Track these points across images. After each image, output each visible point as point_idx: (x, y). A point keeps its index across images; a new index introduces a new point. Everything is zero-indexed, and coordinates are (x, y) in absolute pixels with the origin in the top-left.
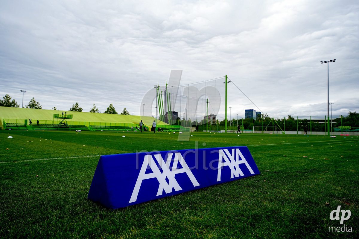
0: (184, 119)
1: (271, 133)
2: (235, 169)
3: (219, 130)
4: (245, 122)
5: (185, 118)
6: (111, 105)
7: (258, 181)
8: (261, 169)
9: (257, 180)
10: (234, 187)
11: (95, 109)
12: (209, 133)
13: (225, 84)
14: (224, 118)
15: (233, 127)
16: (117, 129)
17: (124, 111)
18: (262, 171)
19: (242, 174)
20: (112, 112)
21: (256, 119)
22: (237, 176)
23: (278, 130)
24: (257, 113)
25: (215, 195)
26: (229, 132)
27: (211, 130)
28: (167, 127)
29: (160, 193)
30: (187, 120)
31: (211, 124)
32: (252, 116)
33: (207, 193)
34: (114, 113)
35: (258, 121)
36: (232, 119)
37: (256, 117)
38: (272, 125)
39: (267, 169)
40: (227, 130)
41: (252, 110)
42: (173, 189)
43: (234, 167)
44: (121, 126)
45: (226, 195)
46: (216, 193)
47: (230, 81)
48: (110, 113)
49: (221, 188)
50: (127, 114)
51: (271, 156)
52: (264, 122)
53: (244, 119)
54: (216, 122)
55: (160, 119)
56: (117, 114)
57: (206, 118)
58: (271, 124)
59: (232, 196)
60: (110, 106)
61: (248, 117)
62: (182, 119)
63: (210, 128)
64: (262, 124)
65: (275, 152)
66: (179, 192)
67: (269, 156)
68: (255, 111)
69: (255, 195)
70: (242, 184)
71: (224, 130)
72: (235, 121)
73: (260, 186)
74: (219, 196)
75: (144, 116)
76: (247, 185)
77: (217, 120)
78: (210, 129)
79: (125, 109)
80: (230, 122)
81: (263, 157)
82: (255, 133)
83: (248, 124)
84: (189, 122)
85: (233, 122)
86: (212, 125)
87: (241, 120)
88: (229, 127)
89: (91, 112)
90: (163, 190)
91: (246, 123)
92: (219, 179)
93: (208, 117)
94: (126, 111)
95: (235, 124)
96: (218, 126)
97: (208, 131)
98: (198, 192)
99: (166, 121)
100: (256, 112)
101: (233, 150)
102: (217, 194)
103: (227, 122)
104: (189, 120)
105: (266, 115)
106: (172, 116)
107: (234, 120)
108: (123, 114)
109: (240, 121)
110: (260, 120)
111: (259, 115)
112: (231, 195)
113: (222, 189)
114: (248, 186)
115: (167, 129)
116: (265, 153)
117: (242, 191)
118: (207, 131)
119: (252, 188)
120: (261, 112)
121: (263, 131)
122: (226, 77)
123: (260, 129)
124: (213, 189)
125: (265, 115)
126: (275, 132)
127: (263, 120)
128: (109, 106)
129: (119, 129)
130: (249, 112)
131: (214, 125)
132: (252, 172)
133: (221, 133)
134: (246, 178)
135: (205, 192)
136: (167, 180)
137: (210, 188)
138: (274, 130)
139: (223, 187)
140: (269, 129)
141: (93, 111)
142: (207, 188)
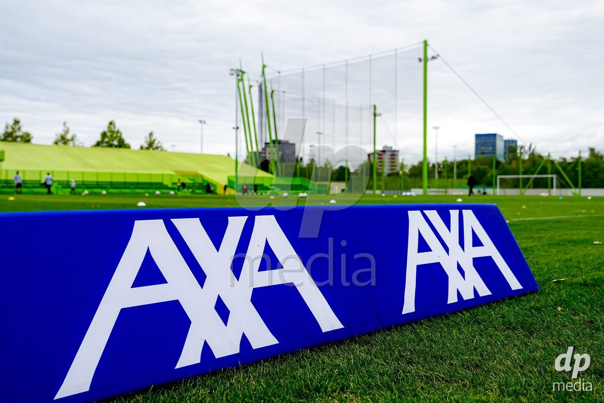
0: (312, 161)
1: (544, 193)
2: (462, 272)
3: (408, 189)
4: (475, 168)
5: (316, 159)
6: (111, 123)
7: (538, 310)
8: (539, 275)
9: (533, 308)
10: (459, 329)
11: (69, 136)
12: (380, 196)
13: (422, 64)
14: (421, 159)
15: (444, 181)
16: (129, 188)
17: (148, 139)
18: (544, 283)
19: (484, 291)
20: (115, 143)
21: (505, 158)
22: (468, 295)
23: (563, 185)
24: (507, 143)
25: (397, 360)
26: (434, 194)
27: (386, 189)
28: (267, 184)
29: (190, 356)
30: (320, 163)
31: (385, 175)
32: (494, 151)
33: (369, 352)
34: (122, 144)
35: (510, 163)
36: (440, 160)
37: (505, 153)
38: (547, 174)
39: (556, 275)
40: (429, 187)
41: (494, 135)
42: (245, 341)
43: (460, 268)
44: (141, 180)
45: (435, 357)
46: (399, 352)
47: (435, 55)
48: (111, 146)
49: (417, 334)
50: (157, 148)
51: (558, 244)
52: (525, 165)
53: (473, 158)
54: (398, 169)
55: (249, 160)
56: (129, 147)
57: (372, 157)
58: (544, 171)
59: (454, 362)
60: (109, 127)
61: (483, 153)
62: (306, 162)
63: (382, 184)
64: (521, 170)
65: (567, 234)
66: (267, 353)
67: (552, 244)
68: (501, 137)
69: (538, 354)
70: (485, 321)
71: (421, 187)
72: (448, 166)
73: (548, 327)
74: (410, 363)
75: (204, 152)
76: (504, 323)
77: (400, 161)
78: (383, 187)
79: (151, 134)
80: (437, 167)
81: (536, 246)
82: (503, 194)
83: (483, 173)
84: (325, 169)
85: (444, 167)
86: (389, 175)
87: (465, 163)
88: (432, 180)
89: (56, 143)
90: (206, 345)
91: (479, 169)
92: (409, 306)
93: (376, 156)
94: (154, 140)
95: (448, 172)
96: (405, 179)
97: (378, 192)
98: (336, 352)
99: (264, 166)
100: (505, 141)
101: (454, 214)
102: (402, 356)
103: (428, 167)
104: (326, 165)
105: (530, 149)
106: (280, 153)
107: (445, 162)
108: (147, 148)
109: (462, 164)
110: (514, 162)
111: (511, 147)
112: (452, 359)
113: (421, 340)
114: (509, 326)
115: (267, 189)
116: (540, 238)
117: (488, 344)
118: (374, 193)
119: (521, 332)
120: (516, 141)
121: (523, 190)
122: (426, 44)
123: (515, 184)
124: (388, 338)
125: (527, 148)
126: (555, 192)
127: (524, 161)
128: (105, 128)
129: (135, 188)
130: (485, 141)
131: (394, 175)
132: (515, 284)
133: (411, 196)
134: (497, 301)
135: (359, 351)
136: (222, 310)
137: (379, 337)
138: (552, 187)
139: (423, 332)
140: (540, 184)
141: (63, 140)
142: (368, 338)
